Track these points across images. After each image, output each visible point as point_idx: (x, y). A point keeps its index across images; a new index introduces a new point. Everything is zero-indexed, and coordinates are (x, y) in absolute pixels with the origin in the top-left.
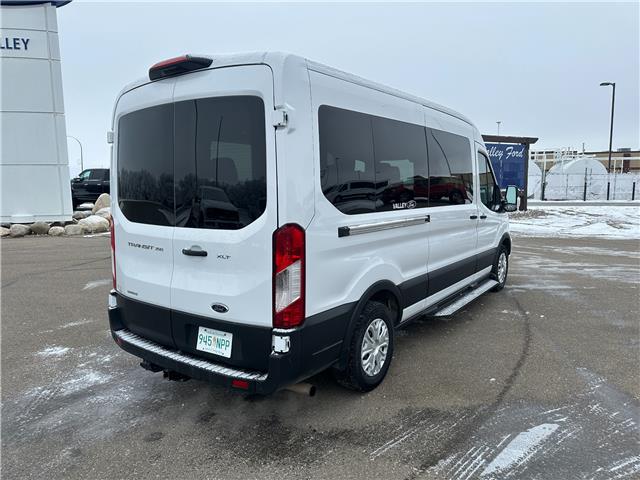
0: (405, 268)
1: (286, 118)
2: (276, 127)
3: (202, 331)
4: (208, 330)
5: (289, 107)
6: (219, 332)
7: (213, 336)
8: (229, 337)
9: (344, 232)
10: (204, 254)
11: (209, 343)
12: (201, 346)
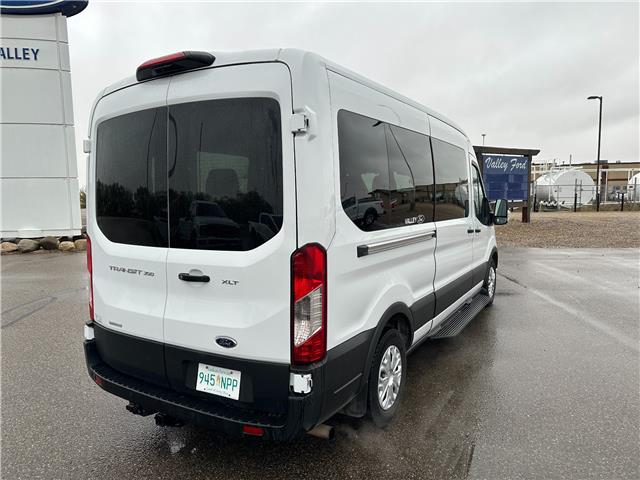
0: (416, 288)
1: (307, 122)
2: (294, 134)
3: (202, 369)
4: (211, 367)
5: (309, 111)
6: (222, 369)
7: (217, 374)
8: (237, 376)
9: (362, 251)
10: (206, 279)
11: (212, 382)
12: (201, 386)
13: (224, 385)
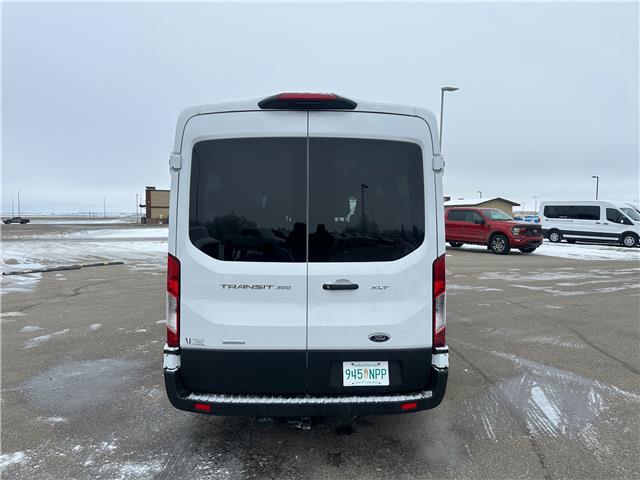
3: (347, 366)
4: (356, 363)
6: (369, 363)
7: (363, 368)
8: (385, 365)
10: (355, 287)
11: (360, 376)
12: (348, 382)
13: (373, 375)
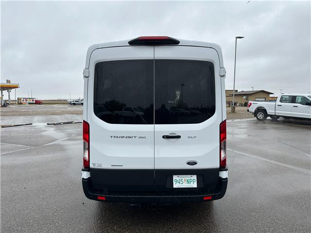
2: (221, 76)
3: (175, 177)
4: (180, 176)
7: (184, 178)
10: (179, 137)
11: (182, 182)
12: (176, 185)
13: (188, 182)
